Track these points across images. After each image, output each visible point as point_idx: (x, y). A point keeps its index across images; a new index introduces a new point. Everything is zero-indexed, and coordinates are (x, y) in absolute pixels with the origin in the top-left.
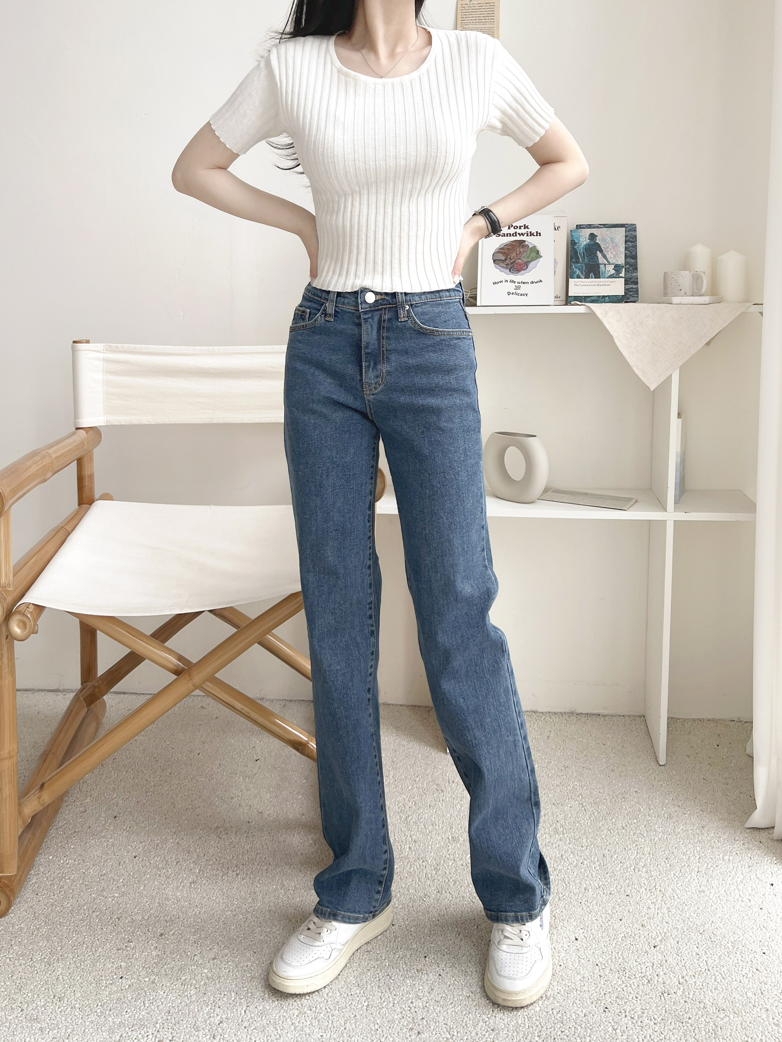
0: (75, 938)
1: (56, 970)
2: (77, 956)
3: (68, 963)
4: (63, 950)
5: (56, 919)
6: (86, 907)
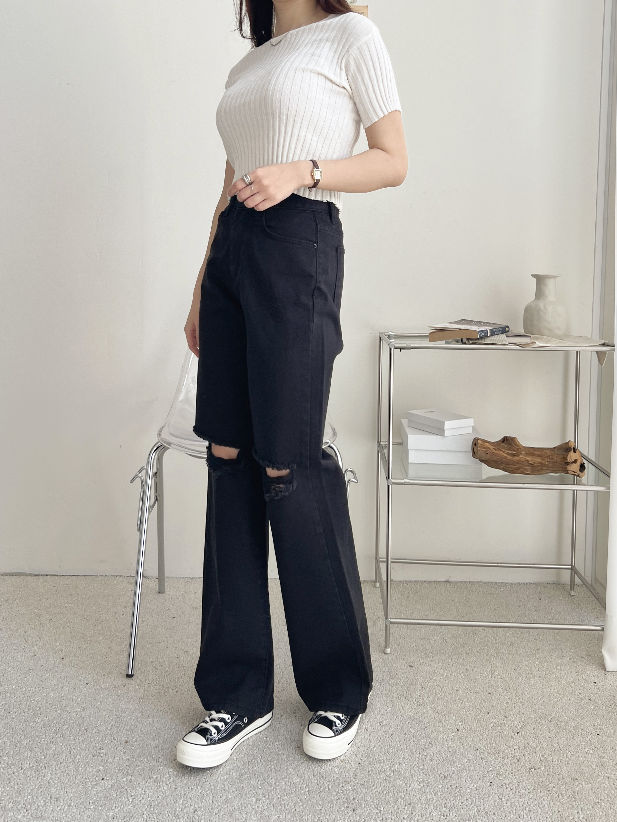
3: (54, 770)
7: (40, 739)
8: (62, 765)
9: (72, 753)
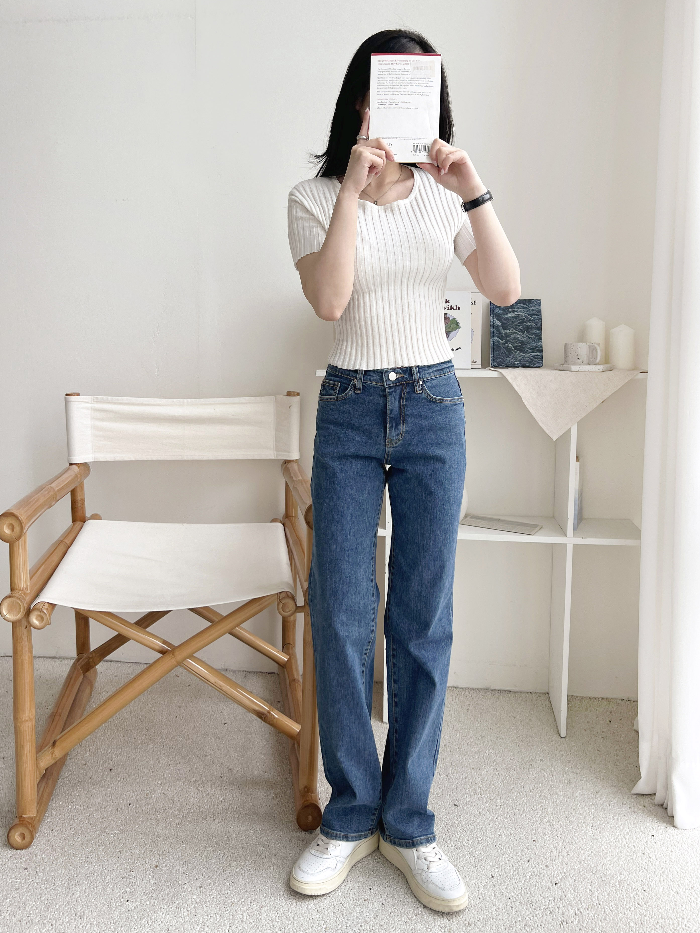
0: (87, 867)
1: (75, 894)
2: (90, 882)
3: (84, 888)
4: (78, 877)
5: (70, 851)
6: (93, 842)
7: (76, 858)
8: (92, 884)
9: (103, 873)
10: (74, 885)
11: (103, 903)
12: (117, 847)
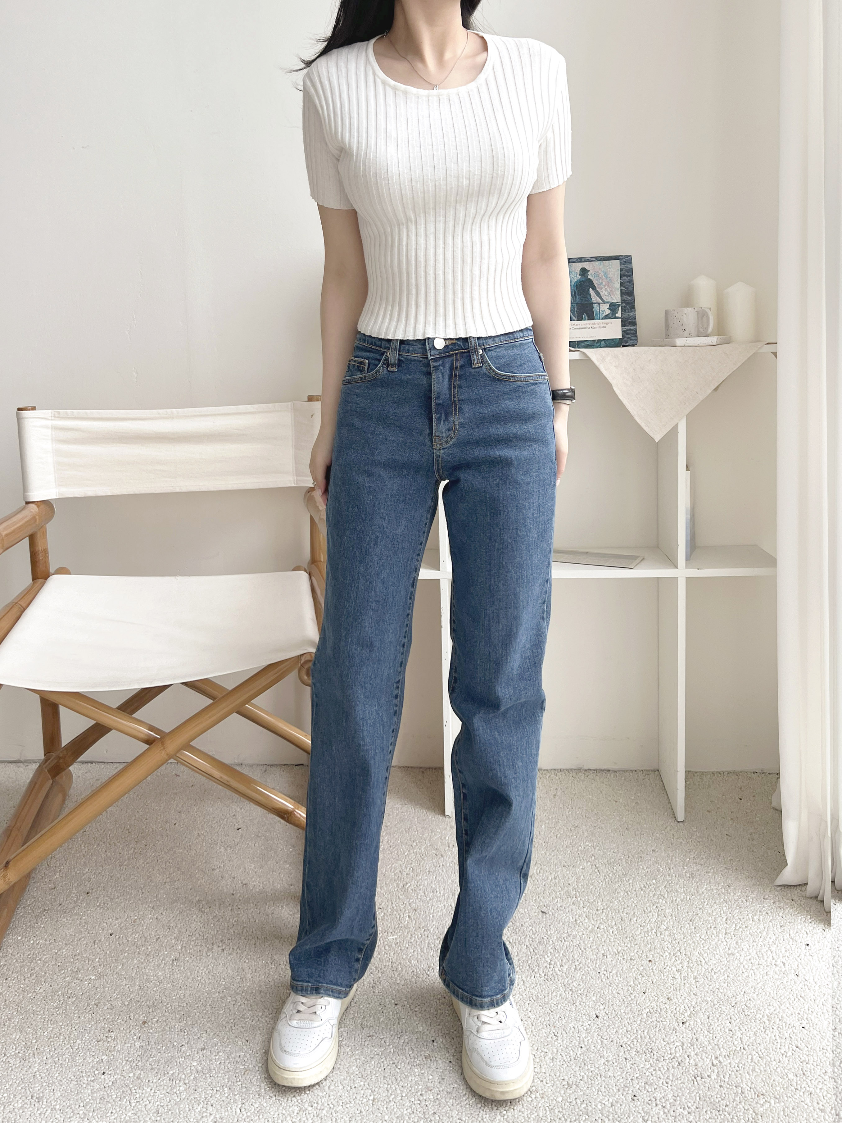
0: (51, 1029)
1: (32, 1066)
2: (54, 1049)
4: (38, 1043)
5: (29, 1007)
6: (60, 992)
10: (31, 1055)
11: (70, 1078)
12: (92, 999)
